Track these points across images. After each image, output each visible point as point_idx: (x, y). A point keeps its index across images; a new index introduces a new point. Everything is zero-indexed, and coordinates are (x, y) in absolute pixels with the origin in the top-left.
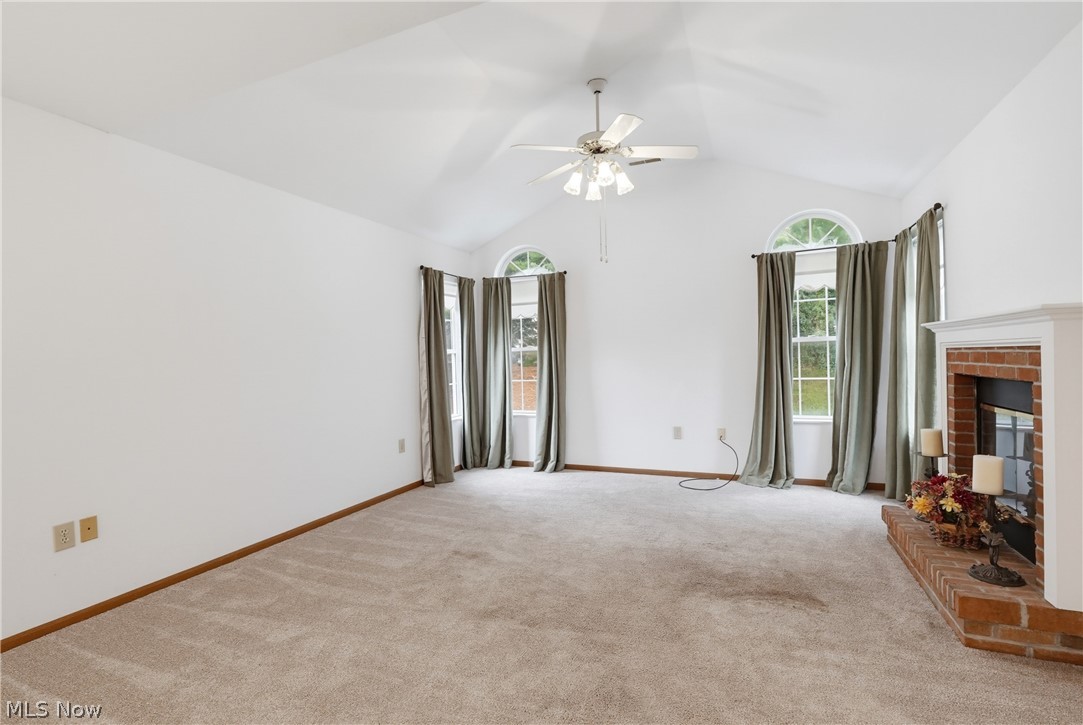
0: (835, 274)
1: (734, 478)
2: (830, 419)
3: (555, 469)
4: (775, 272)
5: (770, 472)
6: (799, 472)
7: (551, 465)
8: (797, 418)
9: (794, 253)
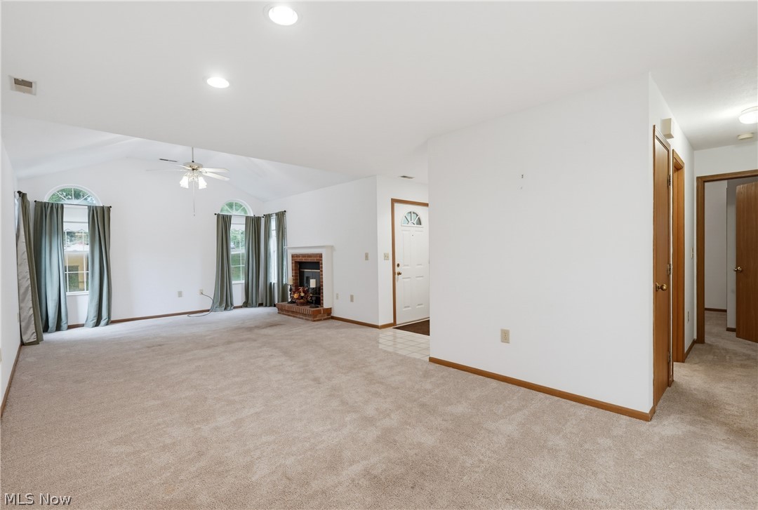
0: (244, 226)
1: (208, 311)
2: (244, 282)
3: (107, 324)
4: (224, 223)
5: (224, 305)
6: (236, 304)
7: (103, 322)
8: (233, 282)
9: (231, 216)
